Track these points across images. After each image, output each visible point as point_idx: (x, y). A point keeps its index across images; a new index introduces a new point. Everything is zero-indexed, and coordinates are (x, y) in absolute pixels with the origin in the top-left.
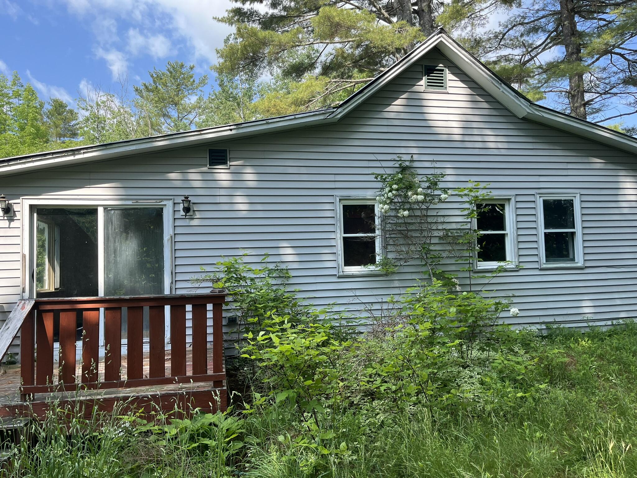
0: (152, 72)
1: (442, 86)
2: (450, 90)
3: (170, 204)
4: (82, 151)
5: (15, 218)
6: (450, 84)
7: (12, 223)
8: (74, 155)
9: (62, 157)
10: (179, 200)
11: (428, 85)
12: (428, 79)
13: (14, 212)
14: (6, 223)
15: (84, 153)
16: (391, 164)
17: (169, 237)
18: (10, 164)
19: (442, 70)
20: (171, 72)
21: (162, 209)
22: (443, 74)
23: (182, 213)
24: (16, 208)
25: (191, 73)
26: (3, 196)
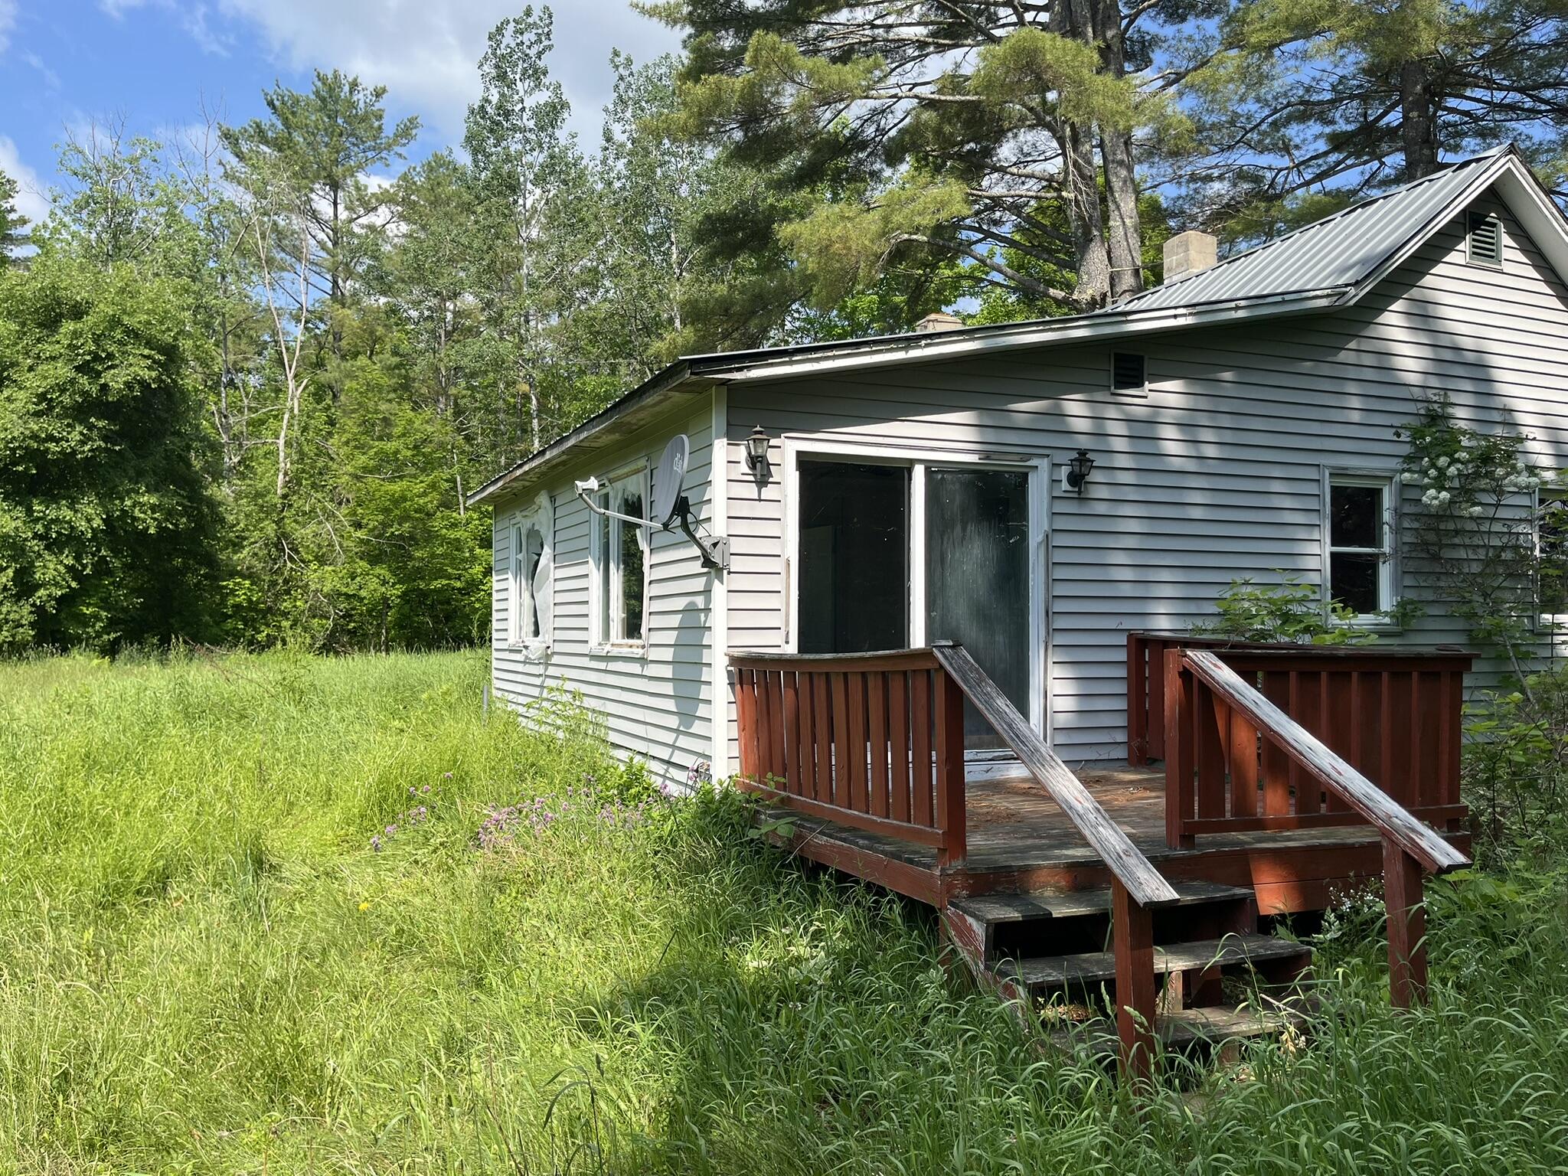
0: (271, 93)
1: (1492, 257)
2: (1507, 267)
3: (1043, 464)
4: (923, 342)
5: (771, 480)
6: (1506, 254)
7: (763, 489)
8: (906, 349)
9: (888, 351)
10: (1064, 457)
11: (1474, 253)
12: (1474, 240)
13: (769, 464)
14: (751, 491)
15: (927, 345)
16: (1410, 408)
17: (1041, 537)
18: (794, 359)
19: (1494, 225)
20: (323, 100)
21: (1026, 475)
22: (1493, 232)
23: (1065, 485)
24: (772, 456)
25: (377, 106)
26: (758, 428)
